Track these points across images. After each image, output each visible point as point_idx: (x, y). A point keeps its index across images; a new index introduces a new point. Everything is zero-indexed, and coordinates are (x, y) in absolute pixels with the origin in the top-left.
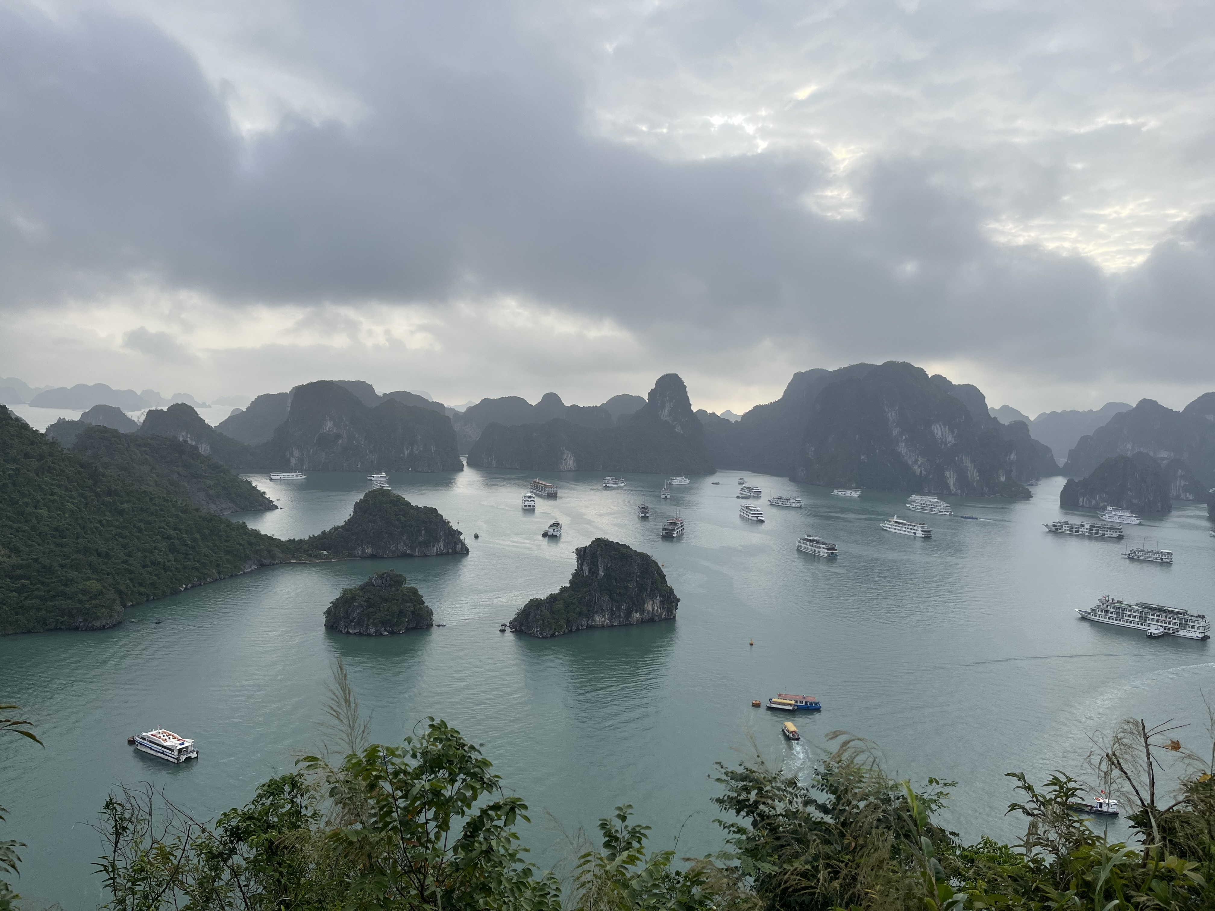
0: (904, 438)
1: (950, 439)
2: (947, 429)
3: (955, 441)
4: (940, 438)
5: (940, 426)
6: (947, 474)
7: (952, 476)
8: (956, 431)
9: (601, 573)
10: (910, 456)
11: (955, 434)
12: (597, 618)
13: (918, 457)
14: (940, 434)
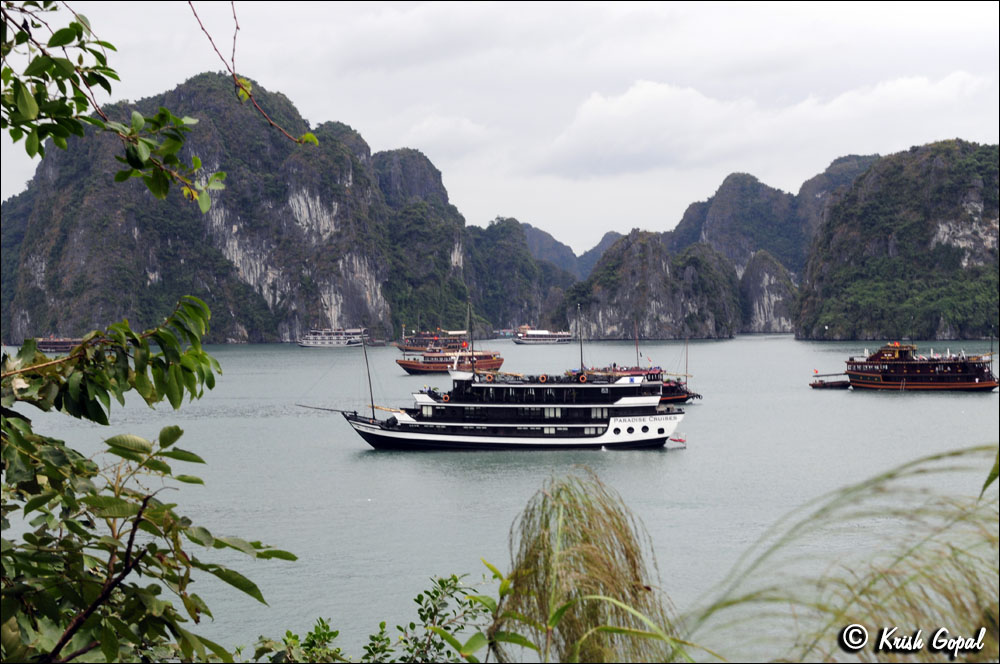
0: (235, 228)
1: (327, 224)
2: (318, 203)
3: (336, 227)
4: (308, 225)
5: (305, 199)
6: (325, 298)
7: (334, 302)
8: (335, 205)
10: (251, 268)
11: (335, 213)
13: (266, 268)
14: (306, 214)
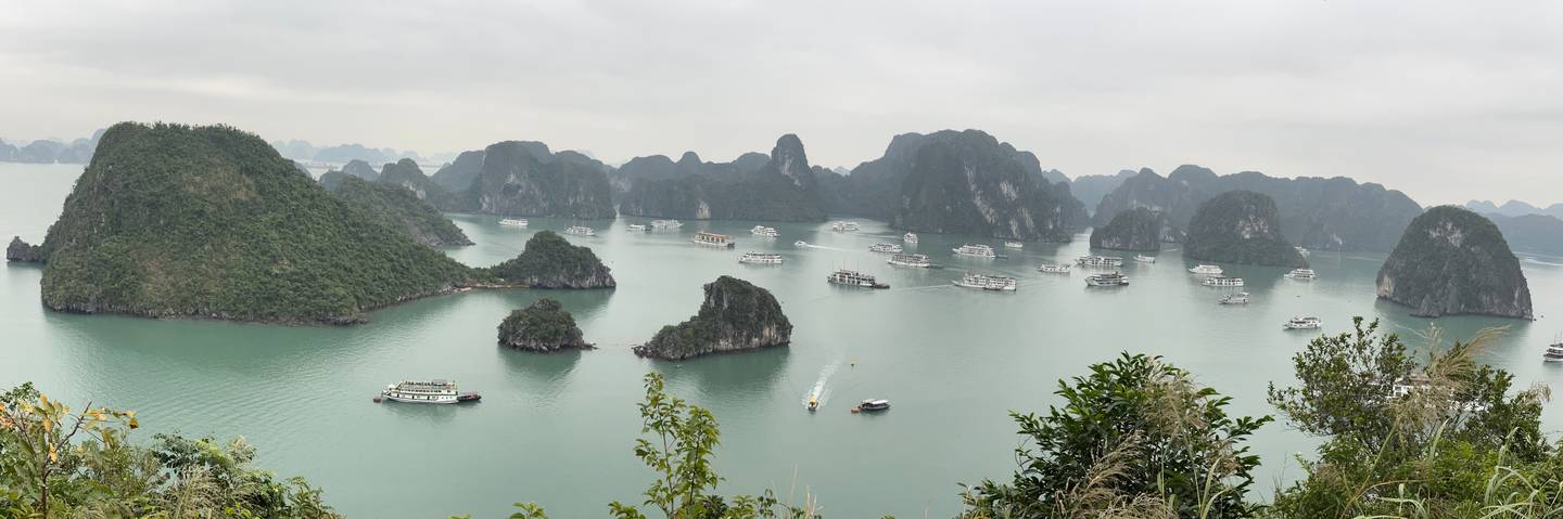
0: (979, 193)
1: (1014, 195)
2: (1011, 187)
3: (1017, 196)
4: (1006, 194)
5: (1006, 184)
6: (1011, 223)
7: (1014, 224)
8: (1018, 188)
9: (726, 305)
10: (984, 208)
11: (1017, 191)
12: (722, 343)
13: (990, 209)
14: (1006, 190)
